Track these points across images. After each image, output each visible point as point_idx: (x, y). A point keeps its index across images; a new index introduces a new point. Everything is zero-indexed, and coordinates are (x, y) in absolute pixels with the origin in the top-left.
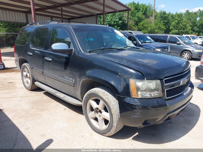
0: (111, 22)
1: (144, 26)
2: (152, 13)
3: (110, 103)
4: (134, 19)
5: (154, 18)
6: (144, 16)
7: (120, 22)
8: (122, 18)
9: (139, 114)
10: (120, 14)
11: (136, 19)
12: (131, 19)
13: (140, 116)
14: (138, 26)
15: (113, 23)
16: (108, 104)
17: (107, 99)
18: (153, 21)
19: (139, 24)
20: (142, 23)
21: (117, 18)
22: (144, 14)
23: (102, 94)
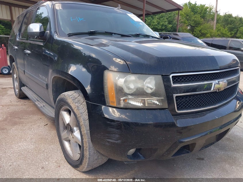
0: (158, 26)
1: (202, 32)
2: (214, 16)
3: (80, 115)
4: (189, 24)
5: (215, 21)
6: (203, 19)
7: (170, 26)
8: (172, 21)
9: (117, 136)
10: (171, 16)
11: (192, 23)
12: (185, 23)
13: (119, 141)
14: (194, 33)
15: (160, 27)
16: (77, 117)
17: (76, 109)
18: (215, 26)
19: (195, 30)
20: (199, 29)
21: (166, 21)
22: (203, 17)
23: (71, 100)
